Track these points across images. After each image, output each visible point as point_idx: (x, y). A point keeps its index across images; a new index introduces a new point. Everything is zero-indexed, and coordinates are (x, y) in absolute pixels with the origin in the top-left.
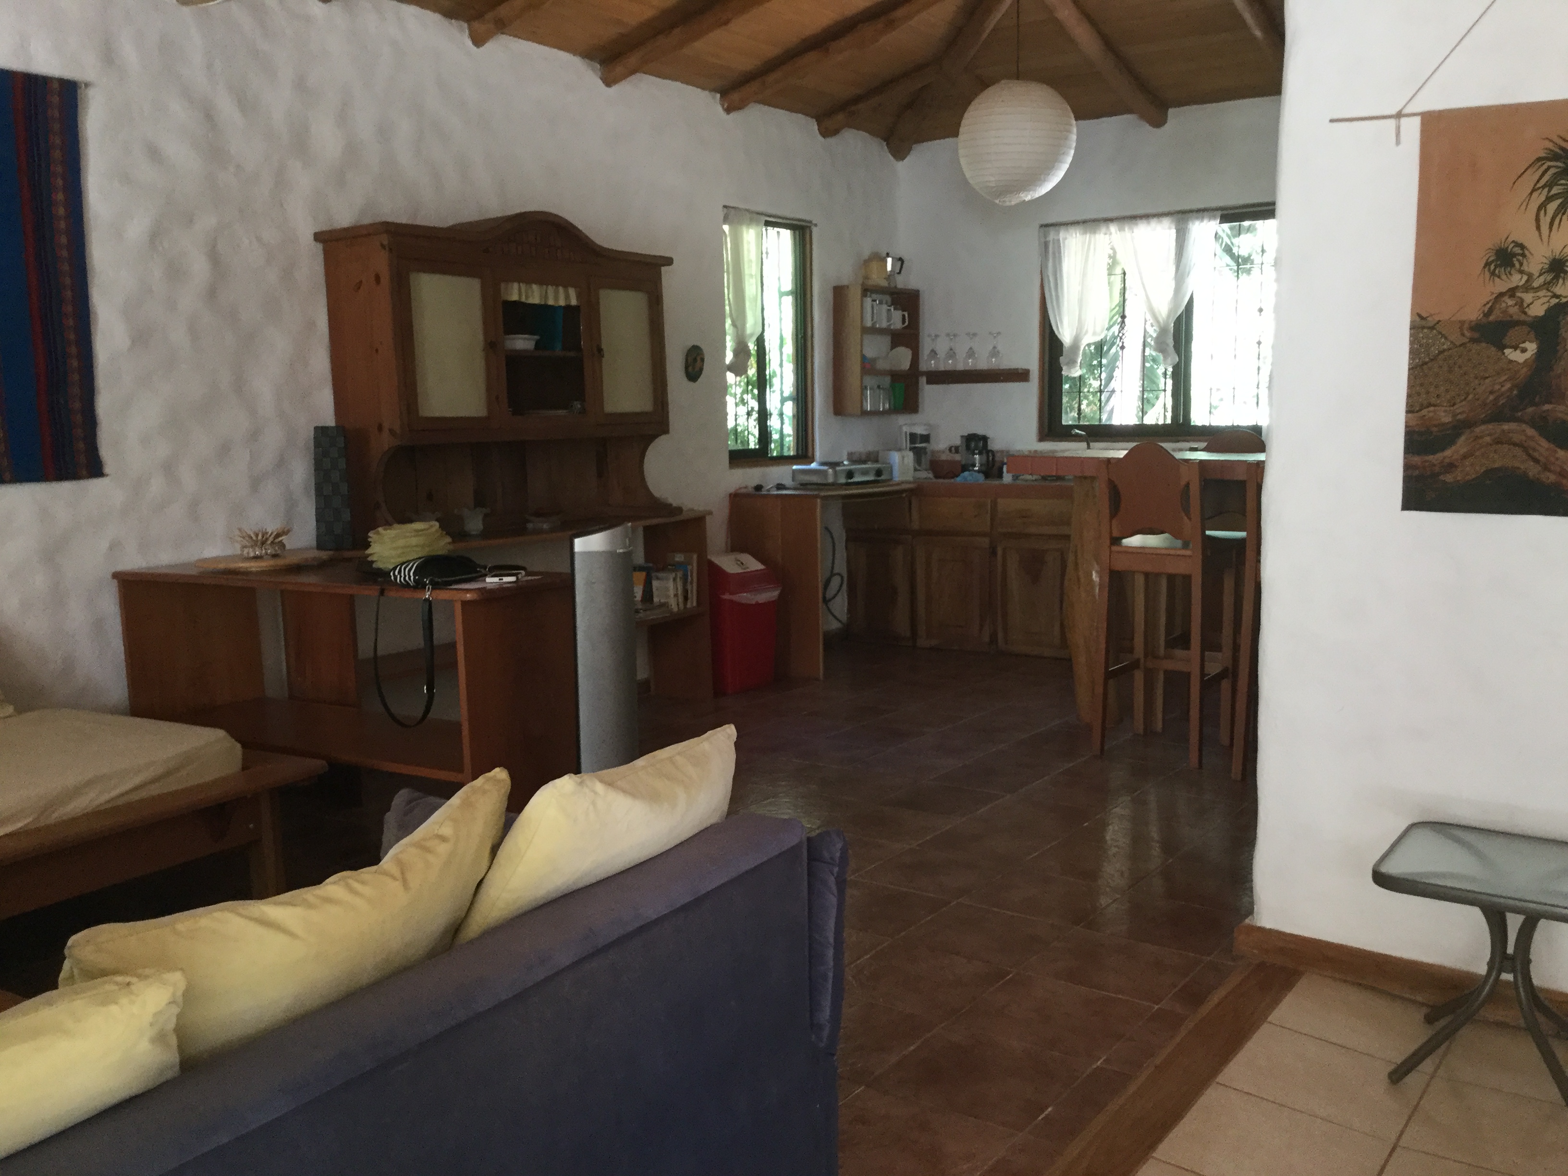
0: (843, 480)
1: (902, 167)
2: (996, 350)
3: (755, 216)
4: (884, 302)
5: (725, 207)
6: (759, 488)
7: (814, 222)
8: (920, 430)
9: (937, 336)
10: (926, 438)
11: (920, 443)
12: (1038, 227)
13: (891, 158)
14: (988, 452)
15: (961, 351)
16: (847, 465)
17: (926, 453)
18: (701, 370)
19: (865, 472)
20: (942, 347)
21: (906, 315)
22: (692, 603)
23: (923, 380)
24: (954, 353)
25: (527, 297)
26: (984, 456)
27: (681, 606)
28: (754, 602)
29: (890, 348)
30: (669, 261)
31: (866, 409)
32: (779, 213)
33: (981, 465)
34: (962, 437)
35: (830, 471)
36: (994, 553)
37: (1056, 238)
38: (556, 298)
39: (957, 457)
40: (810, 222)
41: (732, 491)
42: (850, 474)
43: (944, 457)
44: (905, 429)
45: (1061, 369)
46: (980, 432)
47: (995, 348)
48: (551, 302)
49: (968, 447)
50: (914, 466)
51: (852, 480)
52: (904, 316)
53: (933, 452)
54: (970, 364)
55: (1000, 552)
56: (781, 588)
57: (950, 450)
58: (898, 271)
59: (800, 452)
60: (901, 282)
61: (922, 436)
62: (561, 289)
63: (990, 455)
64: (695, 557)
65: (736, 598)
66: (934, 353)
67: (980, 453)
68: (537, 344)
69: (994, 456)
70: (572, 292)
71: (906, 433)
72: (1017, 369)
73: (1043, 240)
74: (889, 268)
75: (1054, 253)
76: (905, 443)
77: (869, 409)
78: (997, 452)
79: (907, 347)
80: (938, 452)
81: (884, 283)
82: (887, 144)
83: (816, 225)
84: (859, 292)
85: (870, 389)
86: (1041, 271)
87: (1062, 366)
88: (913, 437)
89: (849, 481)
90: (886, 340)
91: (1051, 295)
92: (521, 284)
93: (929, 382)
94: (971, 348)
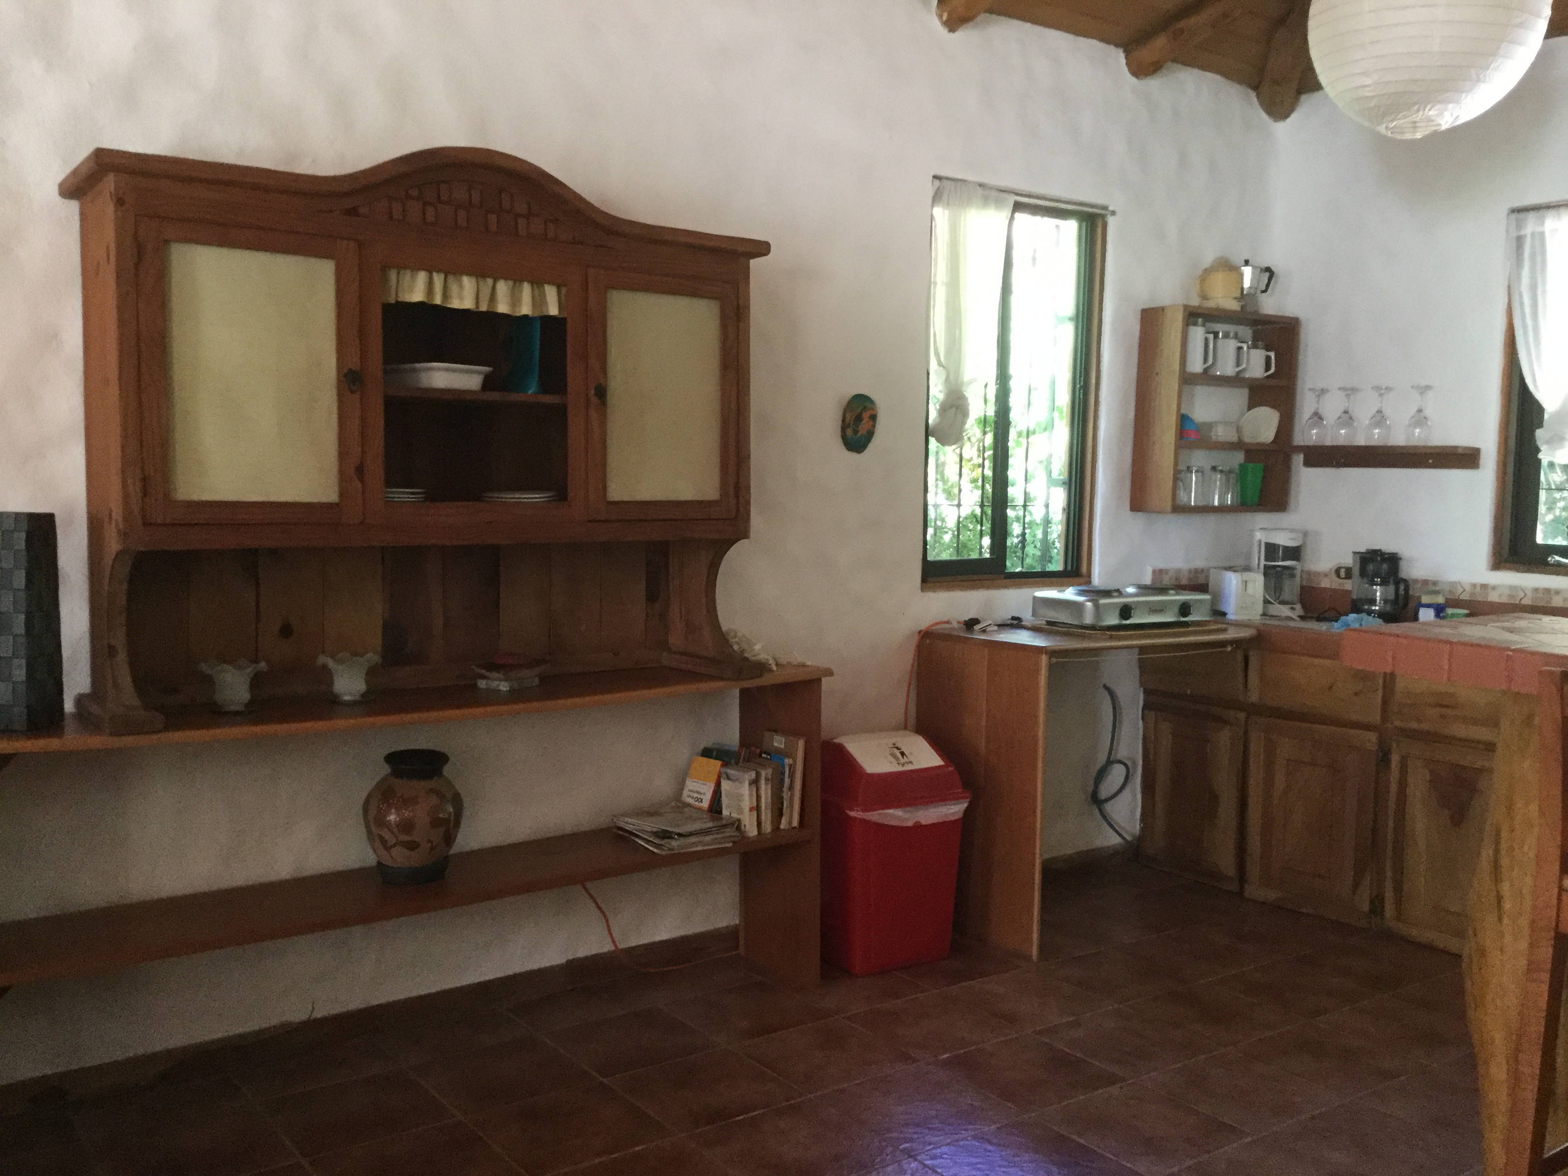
0: (1113, 620)
1: (1282, 130)
2: (1422, 414)
3: (994, 194)
4: (1232, 335)
5: (935, 177)
6: (971, 624)
7: (1111, 208)
8: (1283, 539)
9: (1323, 391)
10: (1294, 553)
11: (1283, 560)
12: (1506, 212)
13: (1264, 115)
14: (1398, 581)
15: (1364, 414)
16: (1131, 595)
17: (1292, 576)
18: (870, 434)
19: (1155, 609)
20: (1332, 408)
21: (1273, 357)
22: (790, 822)
23: (1298, 459)
24: (1351, 418)
25: (446, 295)
26: (1391, 588)
27: (767, 827)
28: (910, 824)
29: (1246, 408)
30: (762, 248)
31: (1185, 500)
32: (1042, 191)
33: (1386, 601)
34: (1355, 553)
35: (1089, 604)
36: (1384, 758)
37: (1538, 229)
38: (515, 301)
39: (1348, 585)
40: (1105, 208)
41: (923, 627)
42: (1126, 611)
43: (1325, 584)
44: (1259, 535)
45: (1538, 450)
46: (1388, 547)
47: (1420, 411)
48: (502, 308)
49: (1363, 573)
50: (1264, 597)
51: (1128, 622)
52: (1268, 358)
53: (1309, 573)
54: (1376, 437)
55: (1395, 759)
56: (968, 800)
57: (1337, 572)
58: (1264, 288)
59: (1069, 568)
60: (1269, 306)
61: (1286, 548)
62: (526, 288)
63: (1402, 587)
64: (801, 743)
65: (875, 816)
66: (1317, 416)
67: (1383, 583)
68: (488, 383)
69: (1407, 590)
70: (551, 293)
71: (1260, 541)
72: (1456, 448)
73: (1514, 234)
74: (1247, 284)
75: (1533, 257)
76: (1258, 559)
77: (1193, 504)
78: (1416, 581)
79: (1273, 407)
80: (1318, 574)
81: (1234, 306)
82: (1258, 97)
83: (1113, 213)
84: (1180, 316)
85: (1197, 471)
86: (1509, 286)
87: (1539, 443)
88: (1271, 550)
89: (1124, 622)
90: (1241, 395)
91: (1525, 327)
92: (435, 275)
93: (1308, 463)
94: (1379, 411)
